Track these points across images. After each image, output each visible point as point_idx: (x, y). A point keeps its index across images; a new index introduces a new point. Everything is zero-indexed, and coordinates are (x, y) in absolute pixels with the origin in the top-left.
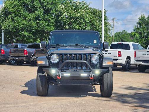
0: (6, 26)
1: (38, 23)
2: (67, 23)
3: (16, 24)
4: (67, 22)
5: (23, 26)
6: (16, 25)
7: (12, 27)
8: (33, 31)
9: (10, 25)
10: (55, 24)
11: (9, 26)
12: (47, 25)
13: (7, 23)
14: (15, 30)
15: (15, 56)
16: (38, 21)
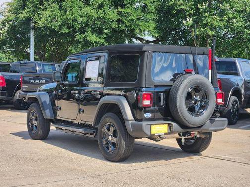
0: (47, 20)
1: (119, 13)
2: (187, 14)
3: (69, 15)
4: (189, 11)
5: (85, 19)
6: (69, 18)
8: (106, 31)
10: (156, 17)
11: (51, 21)
12: (139, 19)
13: (48, 13)
16: (120, 9)
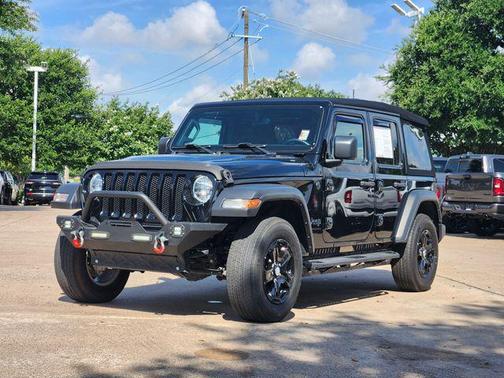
7: (431, 104)
9: (422, 98)
14: (438, 114)
15: (462, 202)
